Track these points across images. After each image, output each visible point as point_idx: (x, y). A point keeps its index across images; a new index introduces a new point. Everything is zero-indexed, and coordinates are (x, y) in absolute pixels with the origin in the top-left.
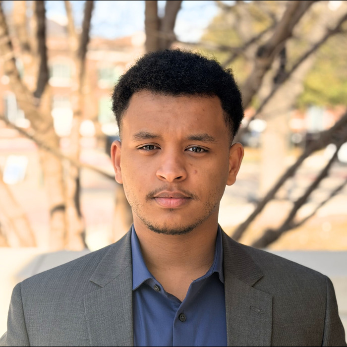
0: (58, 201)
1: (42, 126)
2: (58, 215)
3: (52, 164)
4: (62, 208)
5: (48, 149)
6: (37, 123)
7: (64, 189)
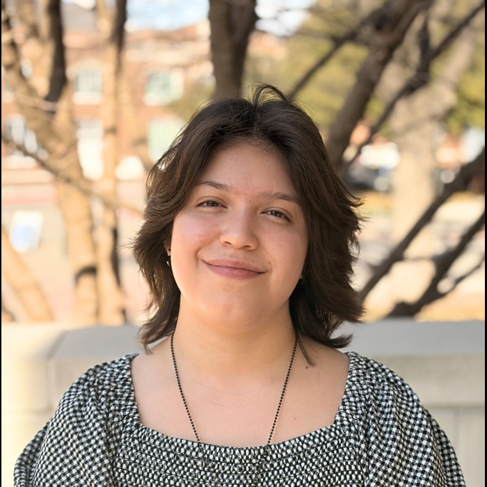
0: (86, 260)
1: (60, 148)
2: (87, 281)
3: (76, 203)
4: (91, 270)
5: (68, 181)
6: (52, 143)
7: (95, 246)
